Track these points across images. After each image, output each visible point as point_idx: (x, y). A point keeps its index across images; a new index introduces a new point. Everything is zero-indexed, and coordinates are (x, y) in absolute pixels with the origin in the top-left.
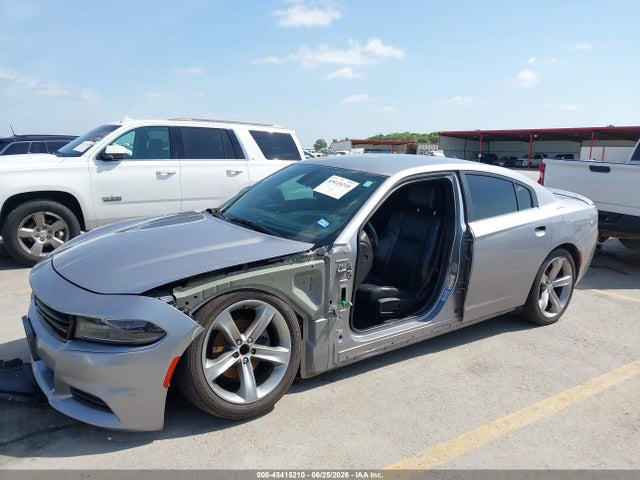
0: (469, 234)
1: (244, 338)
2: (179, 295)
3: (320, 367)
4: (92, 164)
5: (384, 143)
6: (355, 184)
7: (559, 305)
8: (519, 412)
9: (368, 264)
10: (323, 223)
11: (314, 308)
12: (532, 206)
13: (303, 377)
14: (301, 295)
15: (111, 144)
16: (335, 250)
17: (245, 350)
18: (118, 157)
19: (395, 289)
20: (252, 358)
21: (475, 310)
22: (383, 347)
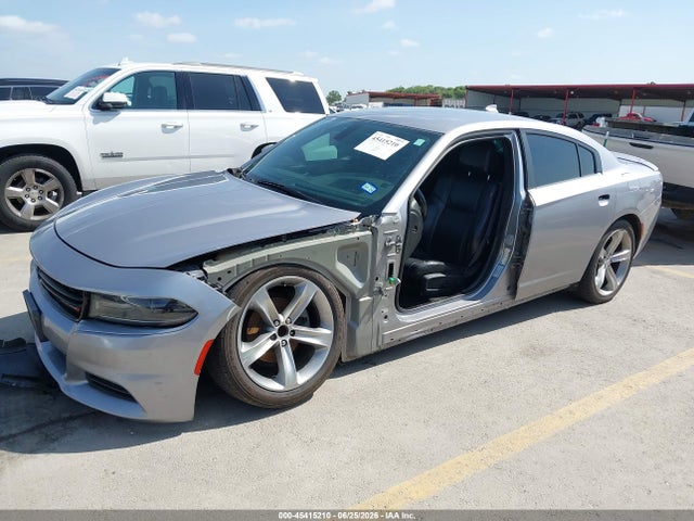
0: (528, 203)
1: (282, 318)
2: (210, 269)
3: (363, 349)
4: (87, 113)
5: (405, 97)
6: (405, 143)
7: (615, 281)
8: (583, 401)
9: (416, 236)
10: (368, 188)
11: (359, 285)
12: (595, 172)
13: (343, 360)
14: (344, 270)
15: (109, 91)
16: (384, 220)
17: (283, 331)
18: (118, 106)
19: (442, 263)
20: (291, 341)
21: (530, 287)
22: (430, 327)
